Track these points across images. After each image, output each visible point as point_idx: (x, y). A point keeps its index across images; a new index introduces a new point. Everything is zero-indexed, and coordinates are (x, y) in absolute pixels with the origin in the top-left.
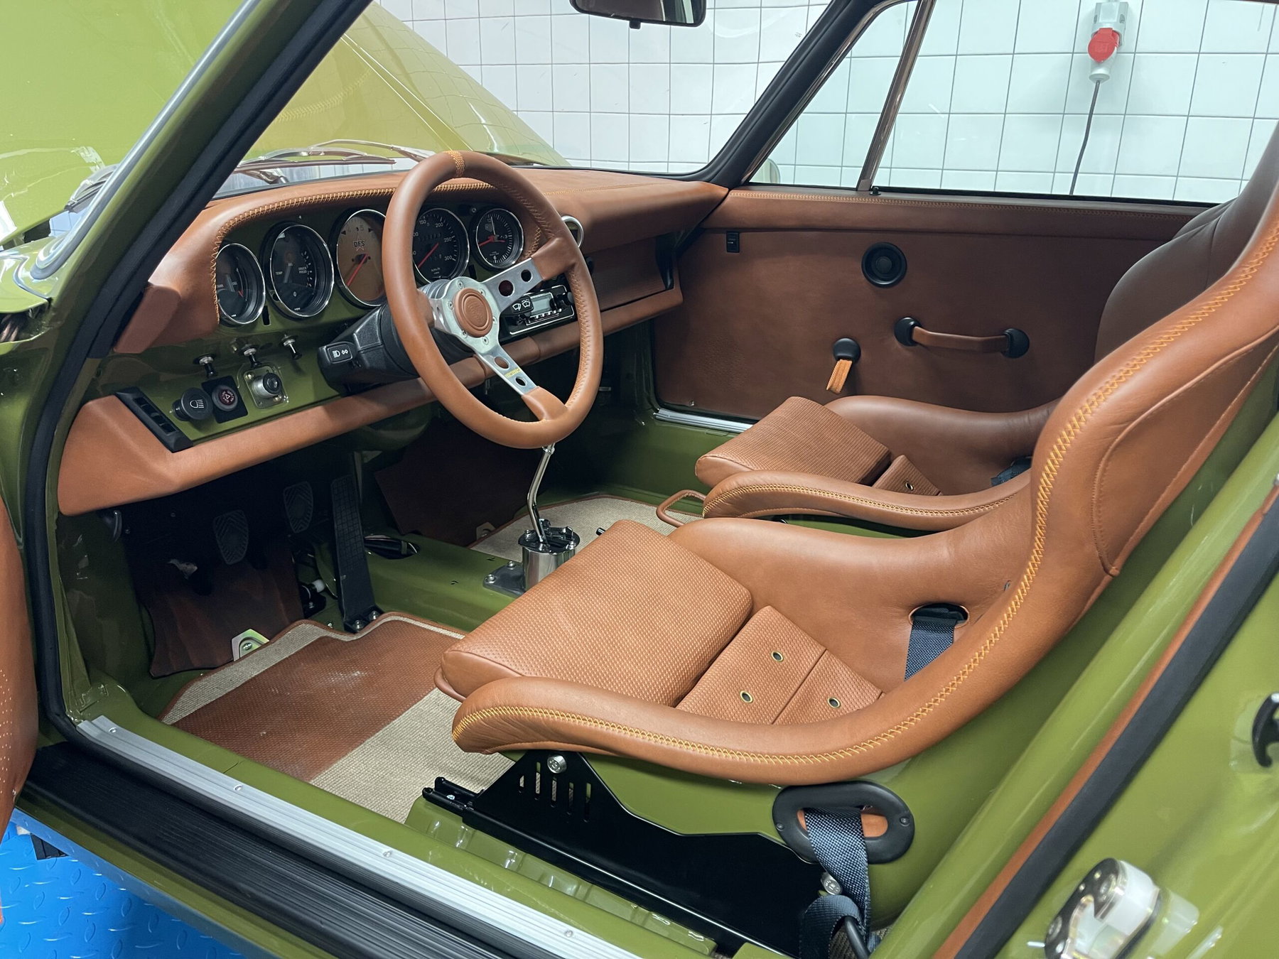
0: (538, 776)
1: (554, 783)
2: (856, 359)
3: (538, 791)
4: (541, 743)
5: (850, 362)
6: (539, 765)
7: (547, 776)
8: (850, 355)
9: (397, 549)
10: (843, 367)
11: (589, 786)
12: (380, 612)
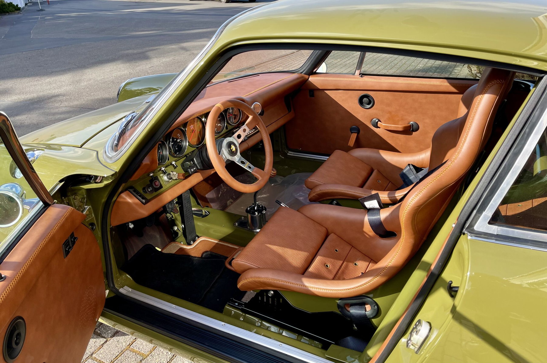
0: (265, 297)
1: (270, 299)
2: (358, 133)
3: (265, 301)
4: (266, 288)
5: (357, 134)
6: (265, 294)
7: (268, 297)
8: (356, 132)
9: (201, 213)
10: (354, 136)
11: (281, 300)
12: (199, 237)
